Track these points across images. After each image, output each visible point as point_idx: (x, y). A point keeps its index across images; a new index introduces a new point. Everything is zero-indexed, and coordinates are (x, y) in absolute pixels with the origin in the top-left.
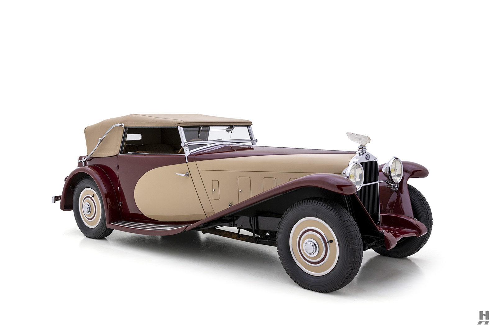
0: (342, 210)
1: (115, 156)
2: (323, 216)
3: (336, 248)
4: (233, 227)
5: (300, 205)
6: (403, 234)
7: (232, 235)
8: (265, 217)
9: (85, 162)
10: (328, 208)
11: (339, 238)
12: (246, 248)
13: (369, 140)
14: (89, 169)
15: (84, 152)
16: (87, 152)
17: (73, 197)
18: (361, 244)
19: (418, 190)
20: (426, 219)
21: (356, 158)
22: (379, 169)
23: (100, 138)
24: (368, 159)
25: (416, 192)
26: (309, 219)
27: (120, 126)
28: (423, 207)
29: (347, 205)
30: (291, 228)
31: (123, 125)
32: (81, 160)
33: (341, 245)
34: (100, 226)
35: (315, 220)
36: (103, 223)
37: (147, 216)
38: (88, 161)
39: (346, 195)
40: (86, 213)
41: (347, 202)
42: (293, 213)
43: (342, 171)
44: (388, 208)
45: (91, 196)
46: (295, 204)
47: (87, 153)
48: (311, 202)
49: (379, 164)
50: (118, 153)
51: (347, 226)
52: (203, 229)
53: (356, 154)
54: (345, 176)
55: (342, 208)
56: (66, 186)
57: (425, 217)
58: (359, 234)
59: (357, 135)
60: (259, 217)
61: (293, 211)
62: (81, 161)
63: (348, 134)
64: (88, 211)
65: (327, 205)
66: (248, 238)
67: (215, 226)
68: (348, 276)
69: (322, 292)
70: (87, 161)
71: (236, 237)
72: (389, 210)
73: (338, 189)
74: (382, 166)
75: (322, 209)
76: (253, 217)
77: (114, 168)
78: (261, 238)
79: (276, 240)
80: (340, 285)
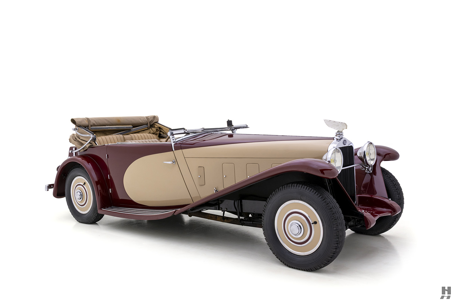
0: (326, 194)
1: (105, 145)
2: (307, 199)
3: (320, 228)
4: (218, 210)
5: (285, 189)
6: (380, 214)
7: (217, 218)
8: (249, 201)
9: (76, 152)
10: (312, 191)
11: (323, 219)
12: (230, 229)
13: (346, 127)
14: (80, 159)
17: (65, 185)
20: (398, 198)
21: (335, 143)
22: (355, 152)
24: (345, 145)
25: (388, 174)
26: (294, 202)
28: (395, 187)
29: (329, 188)
30: (276, 211)
33: (325, 226)
34: (91, 211)
35: (300, 202)
36: (94, 208)
37: (136, 202)
39: (327, 178)
40: (78, 200)
41: (328, 185)
42: (278, 197)
43: (323, 156)
45: (82, 184)
46: (279, 188)
48: (295, 186)
51: (331, 208)
52: (189, 213)
53: (334, 139)
54: (326, 161)
56: (58, 175)
58: (342, 216)
59: (334, 122)
60: (243, 200)
61: (278, 195)
62: (72, 152)
63: (326, 121)
64: (80, 198)
65: (311, 189)
66: (232, 220)
67: (201, 209)
68: (332, 255)
69: (307, 271)
71: (221, 220)
72: (363, 190)
73: (322, 173)
74: (357, 150)
75: (306, 192)
76: (237, 201)
77: (105, 158)
78: (245, 220)
79: (261, 222)
80: (324, 263)
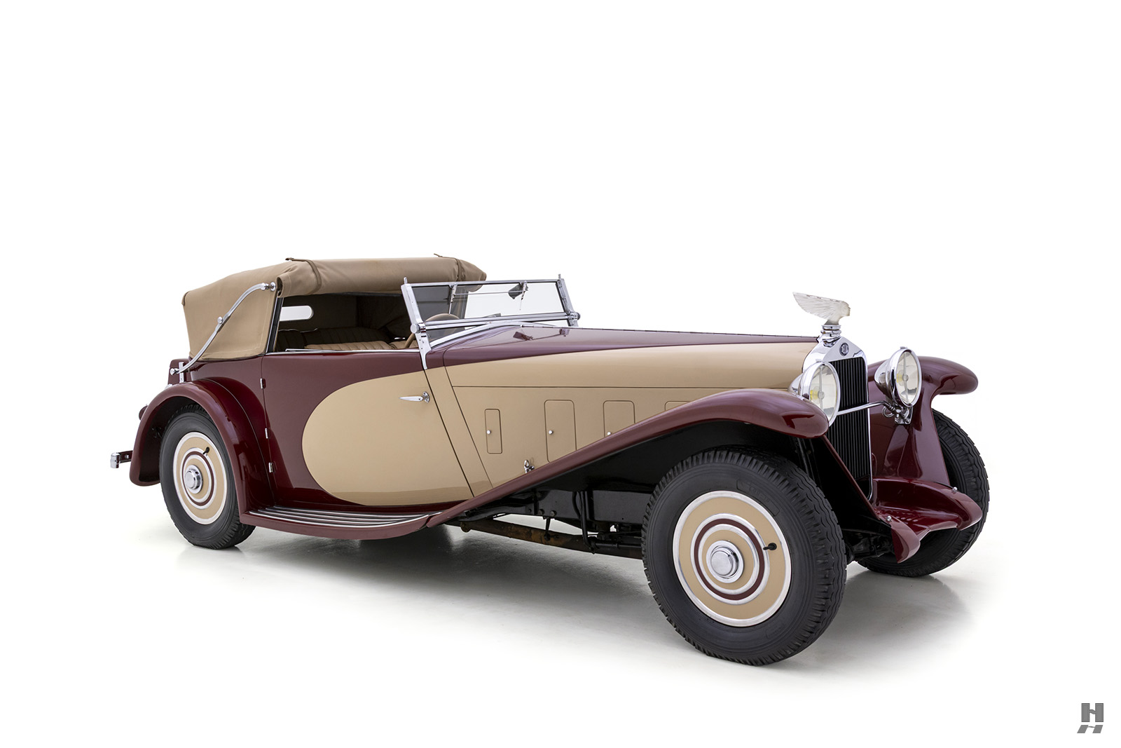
0: (797, 474)
1: (256, 357)
2: (752, 489)
3: (785, 561)
4: (535, 515)
5: (698, 464)
6: (931, 524)
7: (531, 534)
8: (610, 492)
9: (185, 372)
10: (765, 469)
11: (791, 539)
13: (847, 311)
14: (196, 388)
15: (182, 350)
16: (189, 350)
17: (160, 453)
18: (841, 550)
19: (953, 422)
20: (975, 487)
21: (820, 351)
22: (869, 373)
23: (220, 318)
24: (845, 355)
25: (951, 426)
26: (720, 496)
27: (267, 288)
28: (968, 460)
29: (805, 462)
30: (676, 516)
31: (273, 287)
32: (177, 369)
33: (797, 554)
34: (224, 518)
35: (734, 497)
36: (231, 511)
37: (334, 495)
38: (193, 369)
39: (800, 437)
40: (191, 490)
41: (803, 455)
42: (681, 482)
43: (791, 382)
44: (887, 464)
45: (202, 452)
46: (684, 462)
47: (190, 353)
48: (724, 457)
49: (869, 362)
50: (262, 351)
51: (811, 512)
52: (464, 522)
53: (818, 342)
54: (799, 394)
55: (797, 470)
56: (143, 428)
57: (972, 484)
58: (837, 530)
59: (818, 299)
60: (595, 493)
61: (680, 479)
62: (176, 372)
63: (797, 297)
64: (196, 486)
65: (761, 463)
67: (492, 513)
68: (813, 626)
69: (752, 665)
70: (191, 370)
71: (541, 538)
72: (890, 467)
73: (788, 425)
75: (750, 472)
76: (582, 493)
77: (256, 387)
78: (599, 538)
79: (640, 545)
80: (793, 646)
